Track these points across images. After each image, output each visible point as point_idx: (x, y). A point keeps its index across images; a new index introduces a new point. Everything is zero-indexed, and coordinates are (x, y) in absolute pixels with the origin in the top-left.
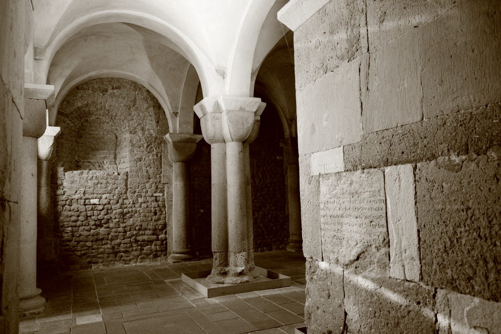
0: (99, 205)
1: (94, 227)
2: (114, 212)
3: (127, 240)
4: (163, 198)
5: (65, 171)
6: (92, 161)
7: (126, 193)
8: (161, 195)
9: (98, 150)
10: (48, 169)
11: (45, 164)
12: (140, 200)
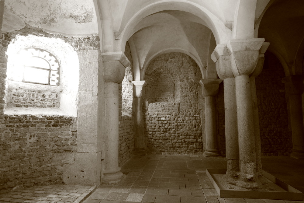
0: (165, 120)
1: (163, 132)
2: (173, 125)
3: (180, 141)
4: (199, 118)
5: (149, 103)
6: (163, 98)
7: (179, 114)
8: (198, 116)
9: (165, 92)
10: (141, 102)
11: (139, 100)
12: (186, 119)
